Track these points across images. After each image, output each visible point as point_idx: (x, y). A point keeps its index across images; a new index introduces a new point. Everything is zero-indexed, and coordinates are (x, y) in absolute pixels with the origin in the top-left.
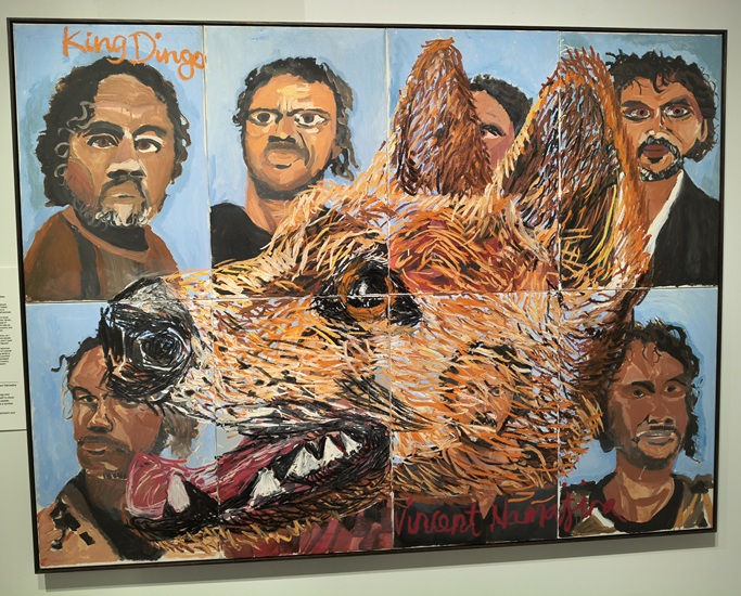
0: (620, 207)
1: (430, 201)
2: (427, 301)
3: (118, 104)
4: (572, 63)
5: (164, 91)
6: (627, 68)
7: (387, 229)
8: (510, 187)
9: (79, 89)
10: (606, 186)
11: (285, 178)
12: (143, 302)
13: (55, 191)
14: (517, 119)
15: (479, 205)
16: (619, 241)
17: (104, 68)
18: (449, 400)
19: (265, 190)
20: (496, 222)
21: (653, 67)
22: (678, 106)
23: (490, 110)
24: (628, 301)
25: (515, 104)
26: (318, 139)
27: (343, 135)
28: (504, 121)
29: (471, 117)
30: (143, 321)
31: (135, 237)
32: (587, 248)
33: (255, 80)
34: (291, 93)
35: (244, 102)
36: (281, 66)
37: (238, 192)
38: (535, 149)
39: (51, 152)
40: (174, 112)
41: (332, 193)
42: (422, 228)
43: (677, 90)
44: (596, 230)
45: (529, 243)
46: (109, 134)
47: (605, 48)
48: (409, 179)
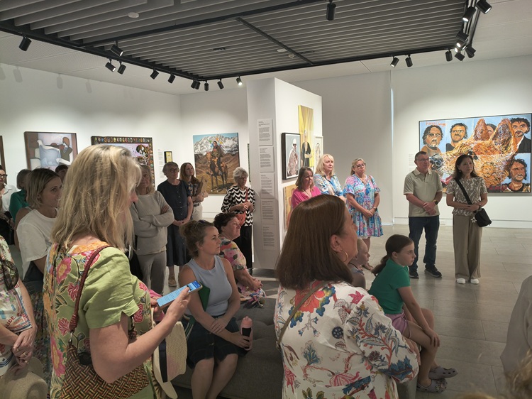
0: (512, 141)
1: (480, 142)
2: (479, 156)
3: (433, 131)
4: (504, 120)
5: (440, 129)
6: (513, 120)
7: (473, 146)
8: (493, 139)
9: (429, 129)
10: (510, 138)
11: (457, 139)
12: (436, 157)
13: (425, 143)
14: (494, 129)
15: (487, 142)
16: (512, 147)
17: (432, 126)
18: (482, 171)
19: (454, 141)
20: (491, 144)
21: (518, 120)
22: (523, 126)
23: (490, 128)
24: (514, 156)
25: (494, 127)
26: (462, 134)
27: (466, 133)
28: (492, 130)
29: (486, 129)
30: (436, 159)
31: (435, 148)
32: (506, 148)
33: (453, 127)
34: (458, 128)
35: (451, 130)
36: (457, 124)
37: (450, 142)
38: (497, 134)
39: (424, 138)
40: (441, 132)
41: (464, 141)
42: (478, 145)
43: (523, 123)
44: (508, 145)
45: (496, 147)
46: (432, 135)
47: (510, 118)
48: (476, 139)
